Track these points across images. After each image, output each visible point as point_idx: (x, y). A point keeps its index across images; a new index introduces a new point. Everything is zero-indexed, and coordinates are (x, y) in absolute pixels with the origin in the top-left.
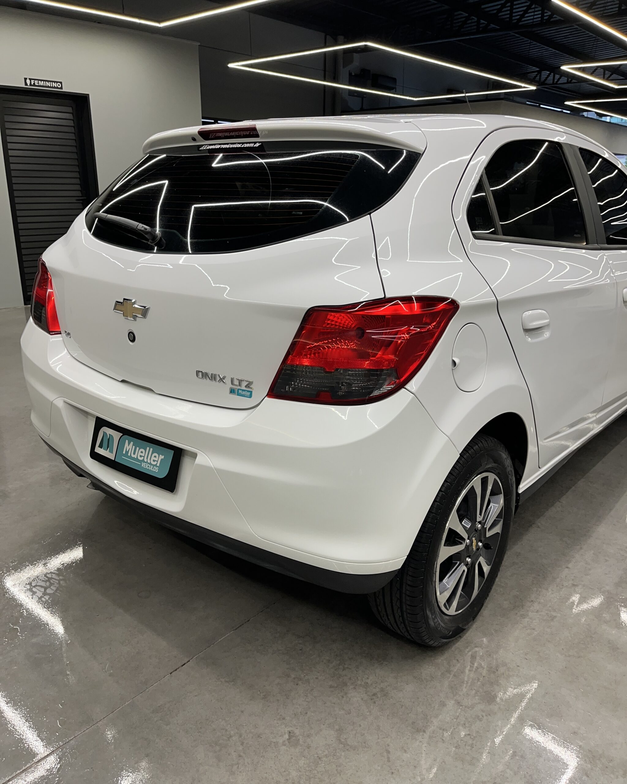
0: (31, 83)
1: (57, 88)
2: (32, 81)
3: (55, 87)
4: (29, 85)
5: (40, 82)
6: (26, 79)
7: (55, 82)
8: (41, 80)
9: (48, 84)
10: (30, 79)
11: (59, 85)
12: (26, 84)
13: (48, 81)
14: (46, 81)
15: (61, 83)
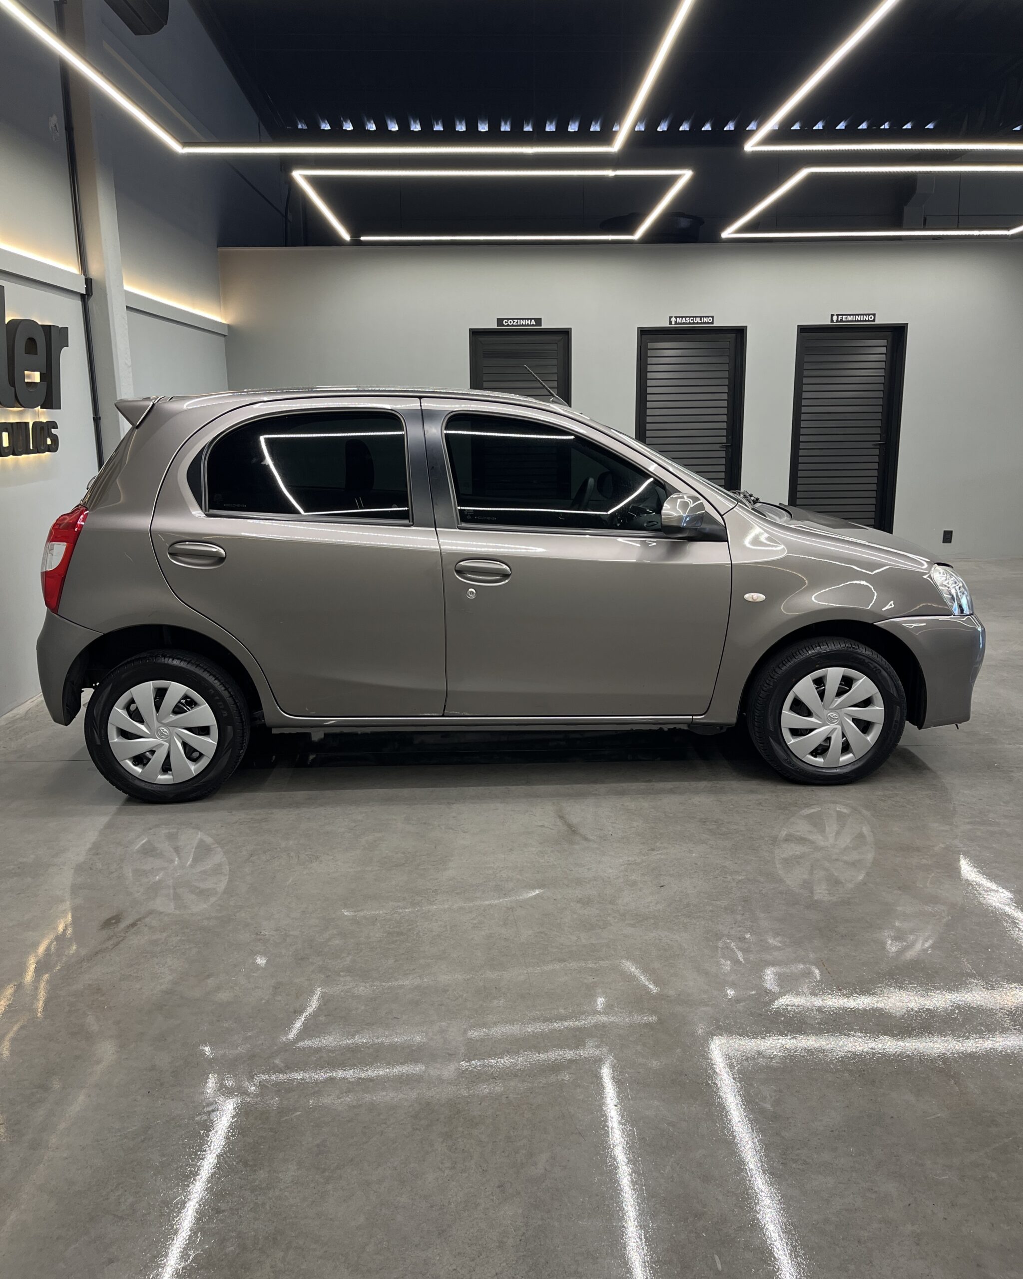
0: (838, 319)
1: (869, 321)
2: (839, 317)
3: (866, 321)
4: (835, 321)
5: (849, 317)
6: (832, 316)
7: (866, 315)
8: (850, 315)
9: (858, 318)
10: (838, 315)
11: (871, 318)
12: (832, 321)
13: (858, 315)
14: (856, 315)
15: (874, 315)
